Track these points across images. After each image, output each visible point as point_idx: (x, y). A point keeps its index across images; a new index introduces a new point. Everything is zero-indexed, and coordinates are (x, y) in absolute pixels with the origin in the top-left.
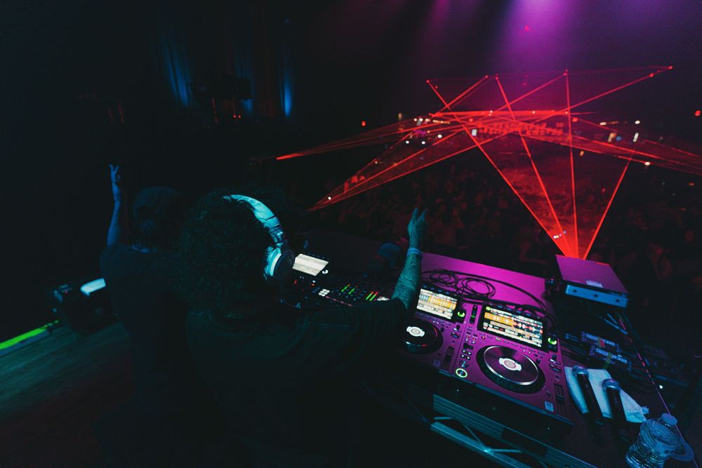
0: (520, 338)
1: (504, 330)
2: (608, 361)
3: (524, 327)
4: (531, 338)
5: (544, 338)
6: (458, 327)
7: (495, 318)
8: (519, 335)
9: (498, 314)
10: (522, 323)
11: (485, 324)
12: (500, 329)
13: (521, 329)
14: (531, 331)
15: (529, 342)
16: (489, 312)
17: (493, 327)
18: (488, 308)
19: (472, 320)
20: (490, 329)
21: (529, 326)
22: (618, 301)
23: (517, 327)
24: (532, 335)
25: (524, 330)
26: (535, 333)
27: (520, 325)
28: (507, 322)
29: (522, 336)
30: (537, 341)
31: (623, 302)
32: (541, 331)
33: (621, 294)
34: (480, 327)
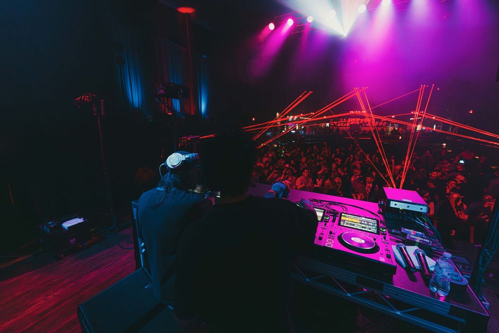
0: (364, 229)
1: (354, 225)
2: (418, 241)
3: (366, 223)
4: (370, 229)
5: (378, 228)
6: (325, 225)
7: (347, 219)
8: (363, 227)
9: (349, 217)
10: (364, 221)
11: (342, 223)
12: (351, 224)
13: (364, 224)
14: (370, 225)
15: (369, 230)
16: (344, 216)
17: (347, 224)
18: (343, 214)
19: (334, 221)
20: (345, 225)
21: (368, 222)
22: (421, 209)
23: (361, 223)
24: (370, 227)
25: (365, 224)
26: (372, 226)
27: (363, 222)
28: (355, 221)
29: (365, 228)
30: (374, 230)
31: (424, 209)
32: (376, 225)
33: (423, 205)
34: (339, 224)
